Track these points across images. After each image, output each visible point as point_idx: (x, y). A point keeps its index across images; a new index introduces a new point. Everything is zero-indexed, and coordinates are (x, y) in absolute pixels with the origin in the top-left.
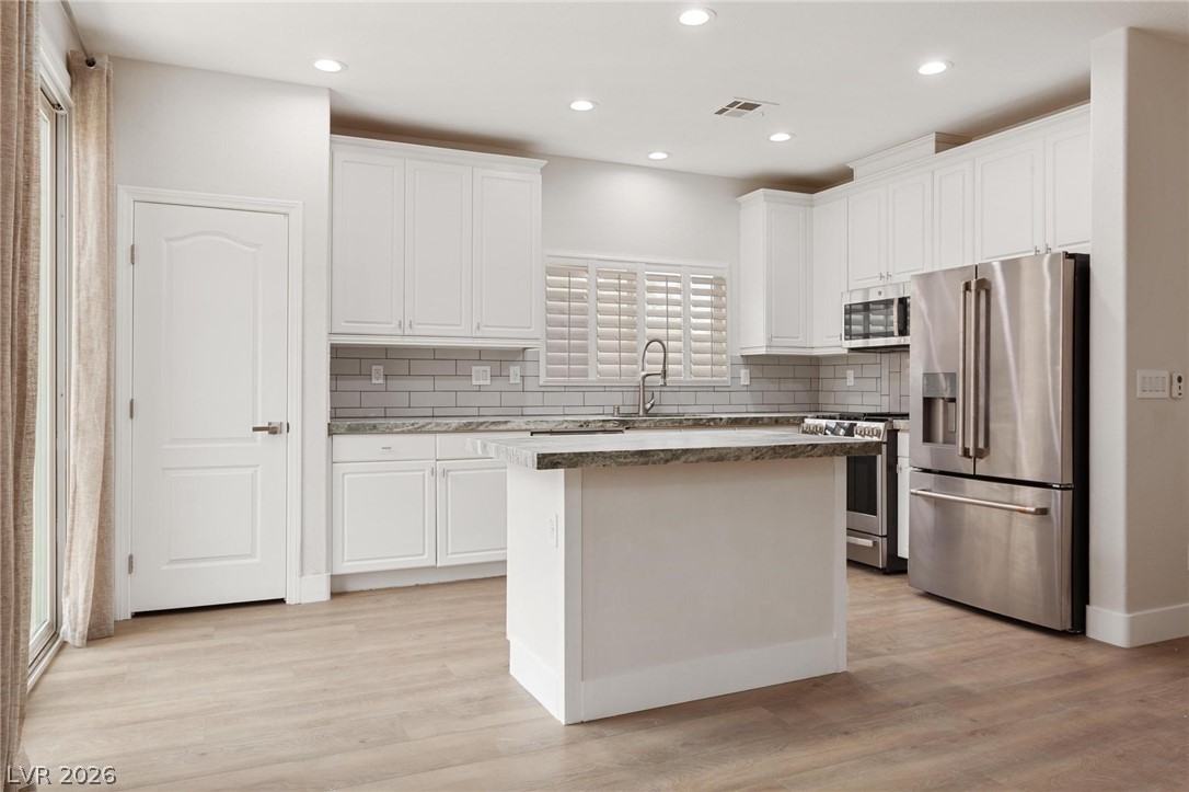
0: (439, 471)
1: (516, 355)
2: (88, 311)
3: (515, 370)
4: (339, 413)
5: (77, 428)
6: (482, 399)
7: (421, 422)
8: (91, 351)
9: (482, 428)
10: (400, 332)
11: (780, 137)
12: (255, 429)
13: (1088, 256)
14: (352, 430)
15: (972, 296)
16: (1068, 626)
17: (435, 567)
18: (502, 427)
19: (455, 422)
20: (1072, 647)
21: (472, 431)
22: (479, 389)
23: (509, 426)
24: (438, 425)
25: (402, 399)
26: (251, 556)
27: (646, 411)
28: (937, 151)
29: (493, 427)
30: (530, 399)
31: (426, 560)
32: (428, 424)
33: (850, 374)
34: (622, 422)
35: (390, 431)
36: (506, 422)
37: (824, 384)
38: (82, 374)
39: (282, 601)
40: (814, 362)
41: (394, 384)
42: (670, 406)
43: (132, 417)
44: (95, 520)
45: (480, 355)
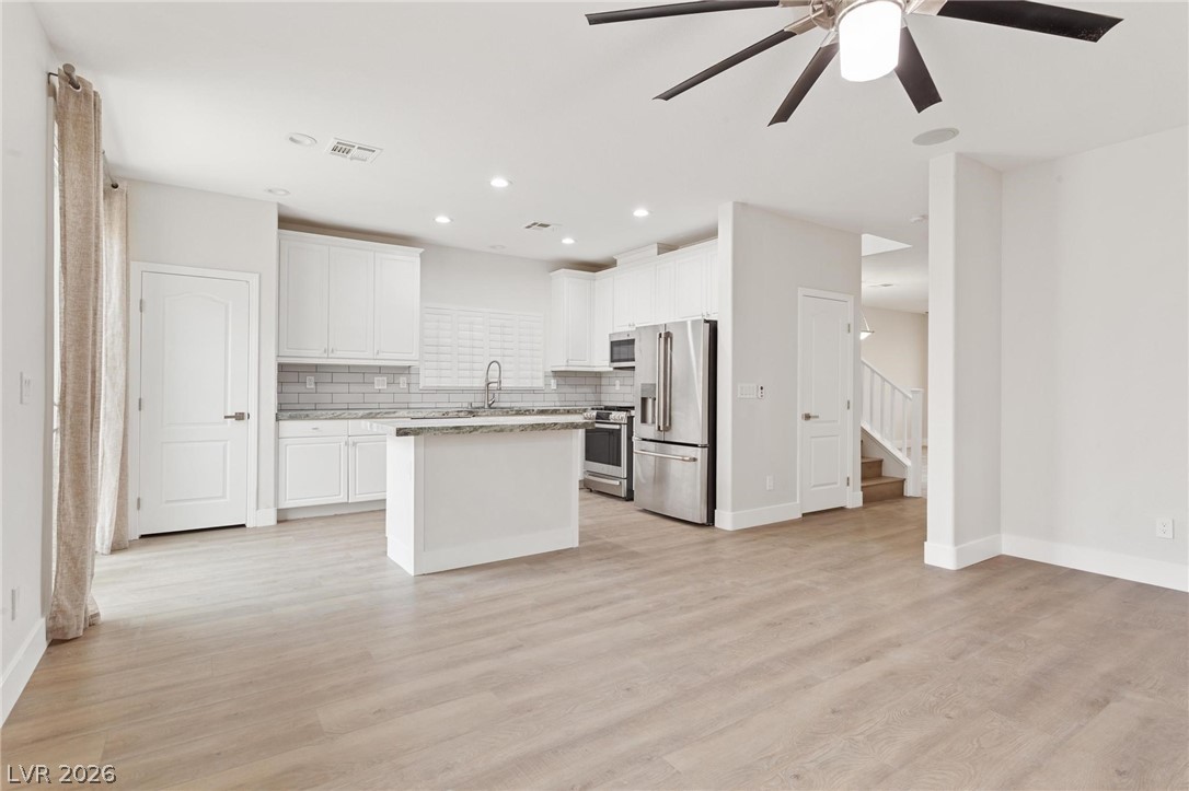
0: (351, 443)
1: (406, 370)
2: (113, 343)
3: (403, 379)
4: (284, 407)
5: (105, 417)
6: (380, 398)
7: (339, 412)
8: (115, 368)
9: (379, 416)
10: (326, 355)
11: (568, 241)
12: (226, 417)
13: (716, 322)
14: (291, 418)
15: (662, 340)
16: (705, 521)
17: (347, 503)
18: (392, 415)
19: (361, 413)
20: (704, 532)
21: (373, 418)
22: (380, 392)
23: (397, 415)
24: (350, 414)
25: (328, 398)
26: (224, 497)
27: (490, 406)
28: (659, 254)
29: (386, 415)
30: (414, 398)
31: (342, 498)
32: (343, 414)
33: (618, 382)
34: (470, 412)
35: (317, 418)
36: (394, 412)
37: (604, 389)
38: (108, 384)
39: (243, 526)
40: (598, 375)
41: (321, 388)
42: (505, 401)
43: (140, 409)
44: (117, 474)
45: (380, 370)
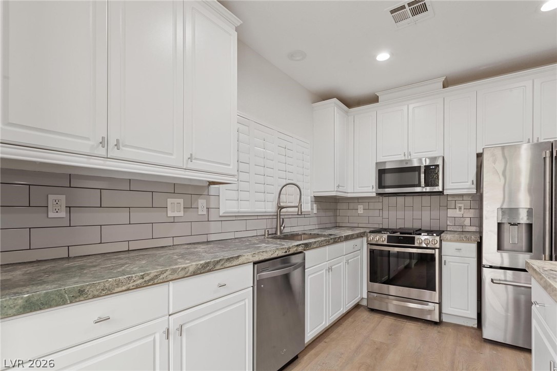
3: (202, 203)
6: (176, 230)
9: (218, 267)
18: (235, 263)
22: (174, 221)
23: (241, 260)
24: (174, 271)
29: (228, 264)
32: (162, 273)
33: (361, 207)
36: (238, 257)
37: (342, 213)
41: (79, 217)
